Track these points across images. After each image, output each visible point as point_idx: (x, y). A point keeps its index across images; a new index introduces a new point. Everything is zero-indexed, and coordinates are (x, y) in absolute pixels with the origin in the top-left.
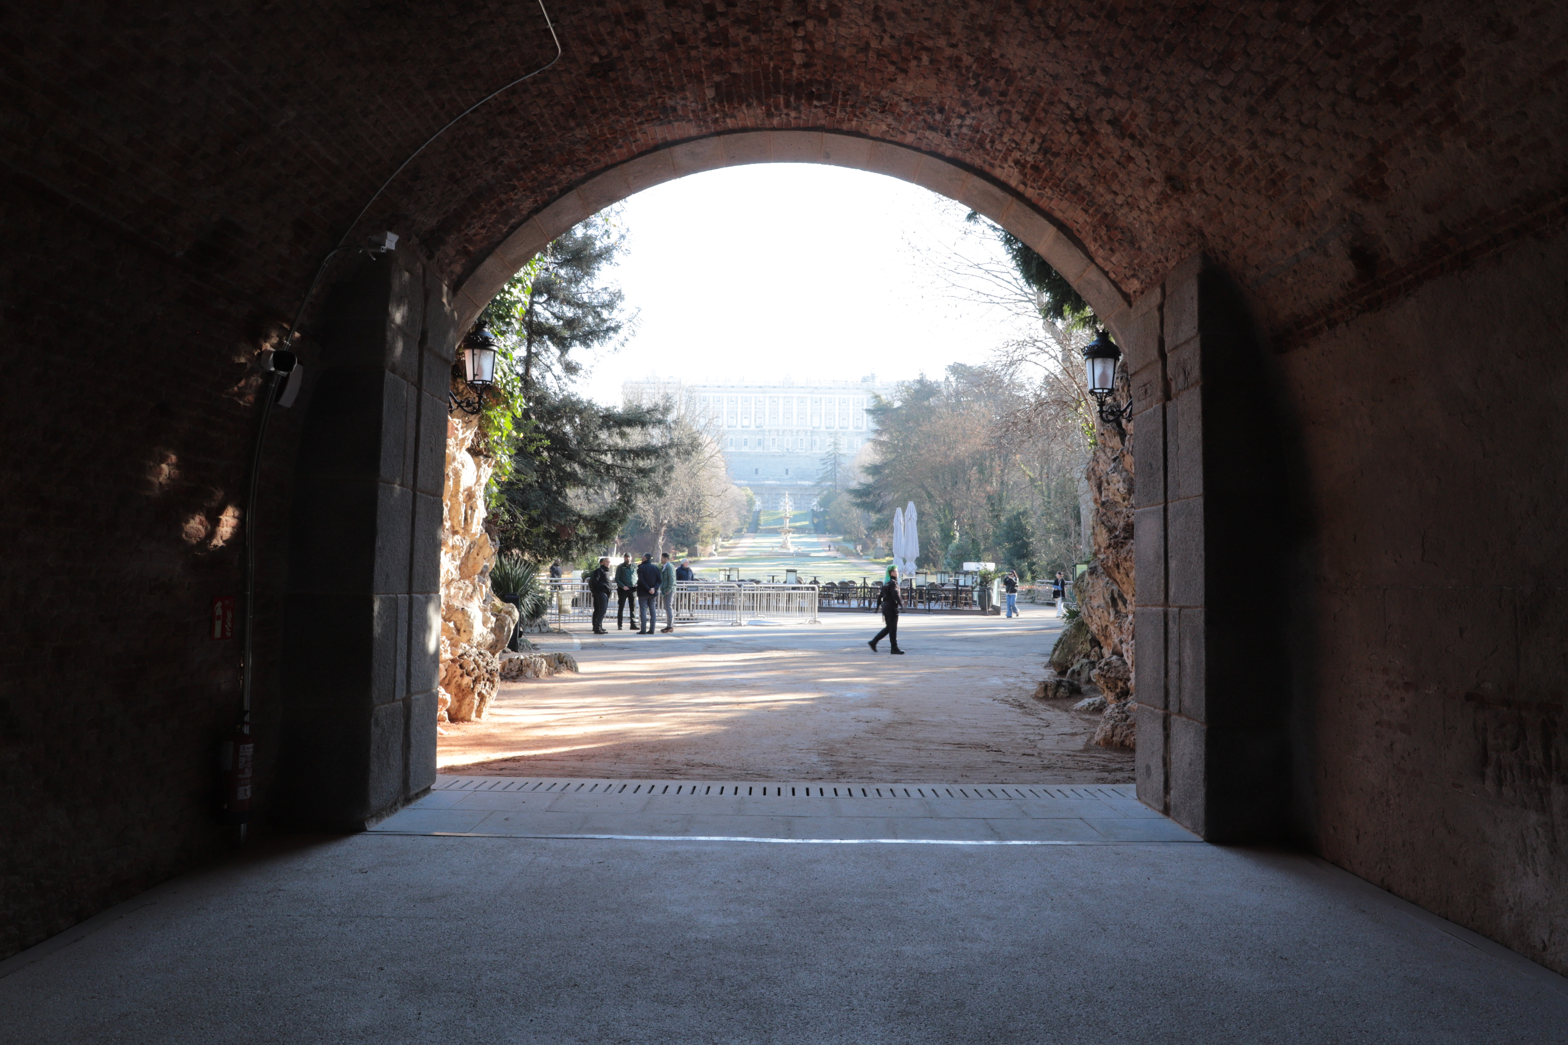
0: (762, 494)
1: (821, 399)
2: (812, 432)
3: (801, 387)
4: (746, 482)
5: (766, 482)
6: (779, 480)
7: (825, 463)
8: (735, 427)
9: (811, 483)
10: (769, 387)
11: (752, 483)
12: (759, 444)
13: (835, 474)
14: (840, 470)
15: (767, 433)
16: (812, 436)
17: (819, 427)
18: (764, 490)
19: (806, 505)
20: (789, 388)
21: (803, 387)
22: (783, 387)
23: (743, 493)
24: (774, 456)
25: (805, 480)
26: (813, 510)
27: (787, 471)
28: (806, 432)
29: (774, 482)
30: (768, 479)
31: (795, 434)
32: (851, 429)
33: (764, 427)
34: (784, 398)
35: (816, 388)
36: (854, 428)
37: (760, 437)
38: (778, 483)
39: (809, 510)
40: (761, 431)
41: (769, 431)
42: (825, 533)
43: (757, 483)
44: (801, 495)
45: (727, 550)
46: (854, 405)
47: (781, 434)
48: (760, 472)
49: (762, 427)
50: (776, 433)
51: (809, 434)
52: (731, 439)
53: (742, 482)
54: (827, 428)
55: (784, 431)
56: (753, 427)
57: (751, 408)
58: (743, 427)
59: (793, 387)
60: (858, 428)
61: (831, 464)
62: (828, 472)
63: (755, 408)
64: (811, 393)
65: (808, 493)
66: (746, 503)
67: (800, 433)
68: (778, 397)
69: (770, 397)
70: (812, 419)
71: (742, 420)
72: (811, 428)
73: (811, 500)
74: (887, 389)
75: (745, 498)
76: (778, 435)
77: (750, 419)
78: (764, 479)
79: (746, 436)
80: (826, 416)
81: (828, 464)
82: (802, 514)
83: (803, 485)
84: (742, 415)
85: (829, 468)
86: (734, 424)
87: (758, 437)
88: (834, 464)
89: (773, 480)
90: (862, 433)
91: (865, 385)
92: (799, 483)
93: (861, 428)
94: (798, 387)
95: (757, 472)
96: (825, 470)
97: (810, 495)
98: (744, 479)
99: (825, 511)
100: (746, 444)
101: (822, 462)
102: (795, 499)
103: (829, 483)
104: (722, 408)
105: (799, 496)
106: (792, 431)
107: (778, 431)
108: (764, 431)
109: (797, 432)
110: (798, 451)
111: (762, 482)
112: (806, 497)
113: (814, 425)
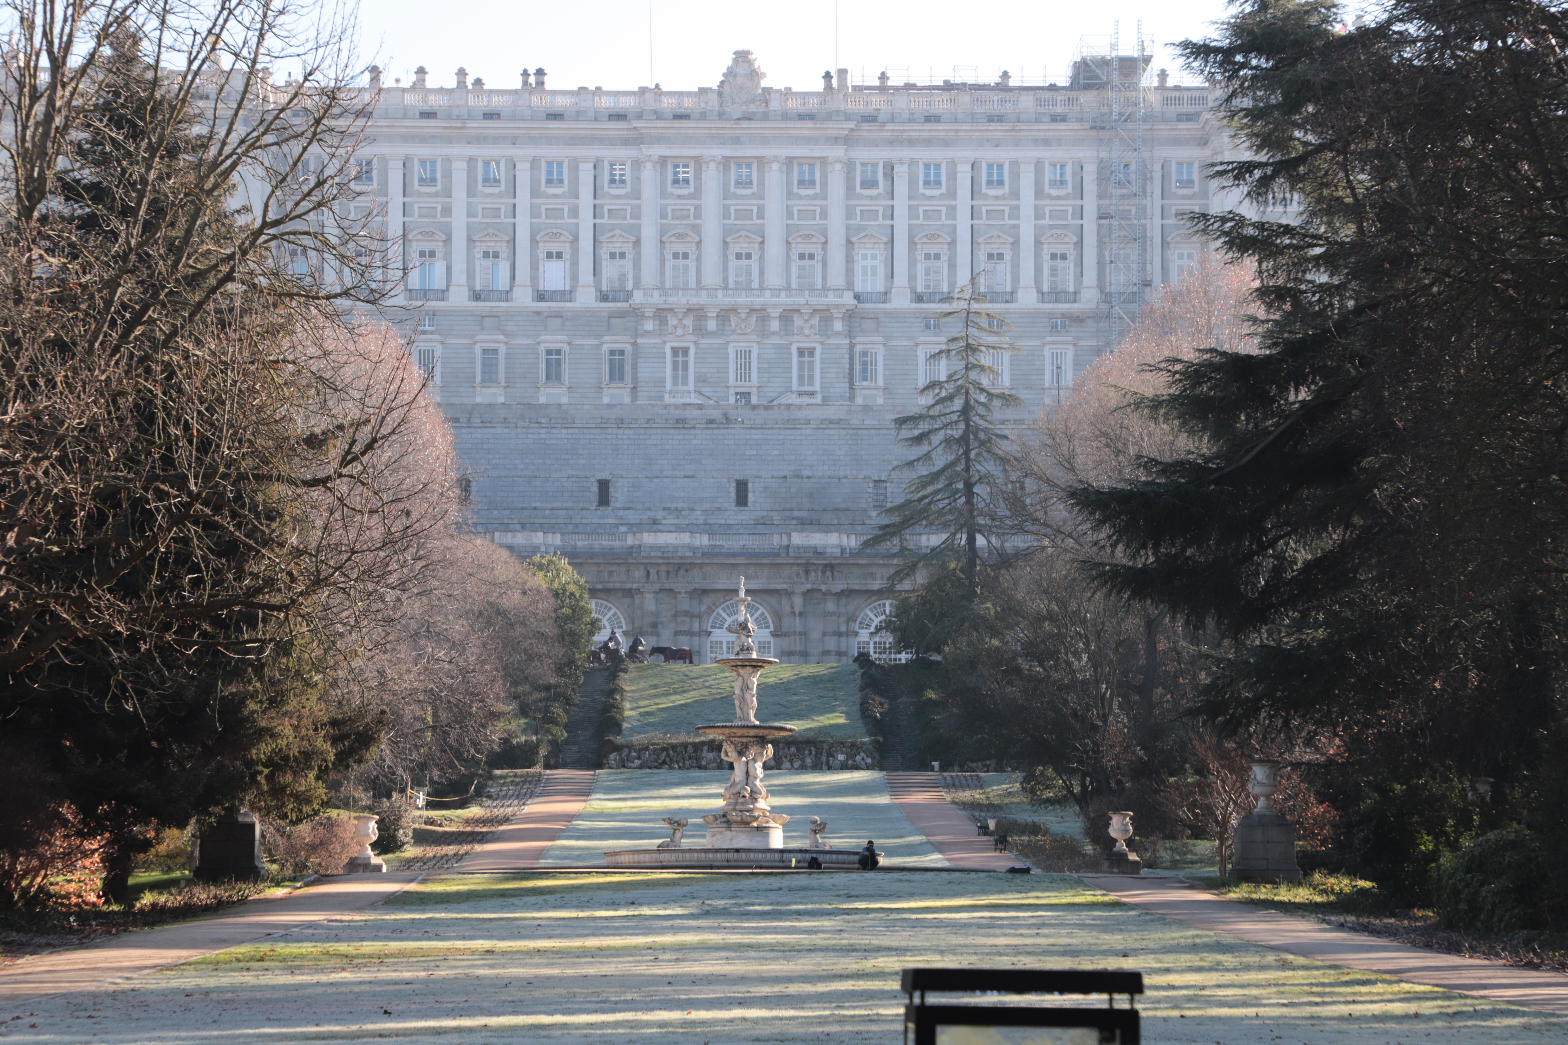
0: (629, 593)
1: (889, 168)
2: (850, 316)
3: (802, 117)
4: (556, 540)
5: (648, 539)
6: (709, 529)
7: (919, 439)
8: (506, 295)
9: (852, 542)
10: (658, 115)
11: (581, 543)
12: (616, 372)
13: (969, 486)
14: (990, 467)
15: (649, 325)
16: (850, 335)
17: (885, 296)
18: (639, 574)
19: (831, 643)
20: (748, 118)
21: (811, 117)
22: (722, 115)
23: (540, 581)
24: (681, 422)
25: (827, 528)
26: (863, 659)
27: (742, 488)
28: (825, 315)
29: (685, 538)
30: (654, 525)
31: (775, 325)
32: (1027, 299)
33: (638, 298)
34: (726, 162)
35: (870, 119)
36: (1043, 296)
37: (622, 342)
38: (703, 541)
39: (848, 662)
40: (621, 314)
41: (661, 314)
42: (925, 767)
43: (604, 542)
44: (806, 594)
45: (451, 849)
46: (1039, 193)
47: (712, 325)
48: (618, 495)
49: (629, 295)
50: (689, 322)
51: (838, 326)
52: (490, 353)
53: (538, 538)
54: (919, 298)
55: (725, 314)
56: (586, 298)
57: (575, 212)
58: (541, 296)
59: (765, 117)
60: (1057, 295)
61: (948, 442)
62: (937, 475)
63: (596, 211)
64: (848, 141)
65: (839, 586)
66: (550, 629)
67: (798, 322)
68: (698, 162)
69: (663, 161)
70: (849, 260)
71: (534, 266)
72: (848, 299)
73: (851, 619)
74: (1189, 117)
75: (547, 605)
76: (700, 331)
77: (575, 263)
78: (636, 528)
79: (553, 340)
80: (912, 244)
81: (937, 439)
82: (814, 681)
83: (817, 552)
84: (534, 242)
85: (939, 462)
86: (503, 283)
87: (610, 342)
88: (964, 440)
89: (679, 529)
90: (1078, 320)
91: (1088, 99)
92: (798, 539)
93: (1075, 297)
94: (786, 116)
95: (604, 498)
96: (923, 470)
97: (847, 593)
98: (545, 529)
99: (920, 665)
100: (554, 372)
101: (906, 433)
102: (778, 616)
103: (934, 540)
104: (447, 211)
105: (798, 601)
106: (761, 313)
107: (698, 312)
108: (636, 313)
109: (787, 316)
110: (794, 400)
111: (630, 541)
112: (831, 606)
113: (859, 288)
